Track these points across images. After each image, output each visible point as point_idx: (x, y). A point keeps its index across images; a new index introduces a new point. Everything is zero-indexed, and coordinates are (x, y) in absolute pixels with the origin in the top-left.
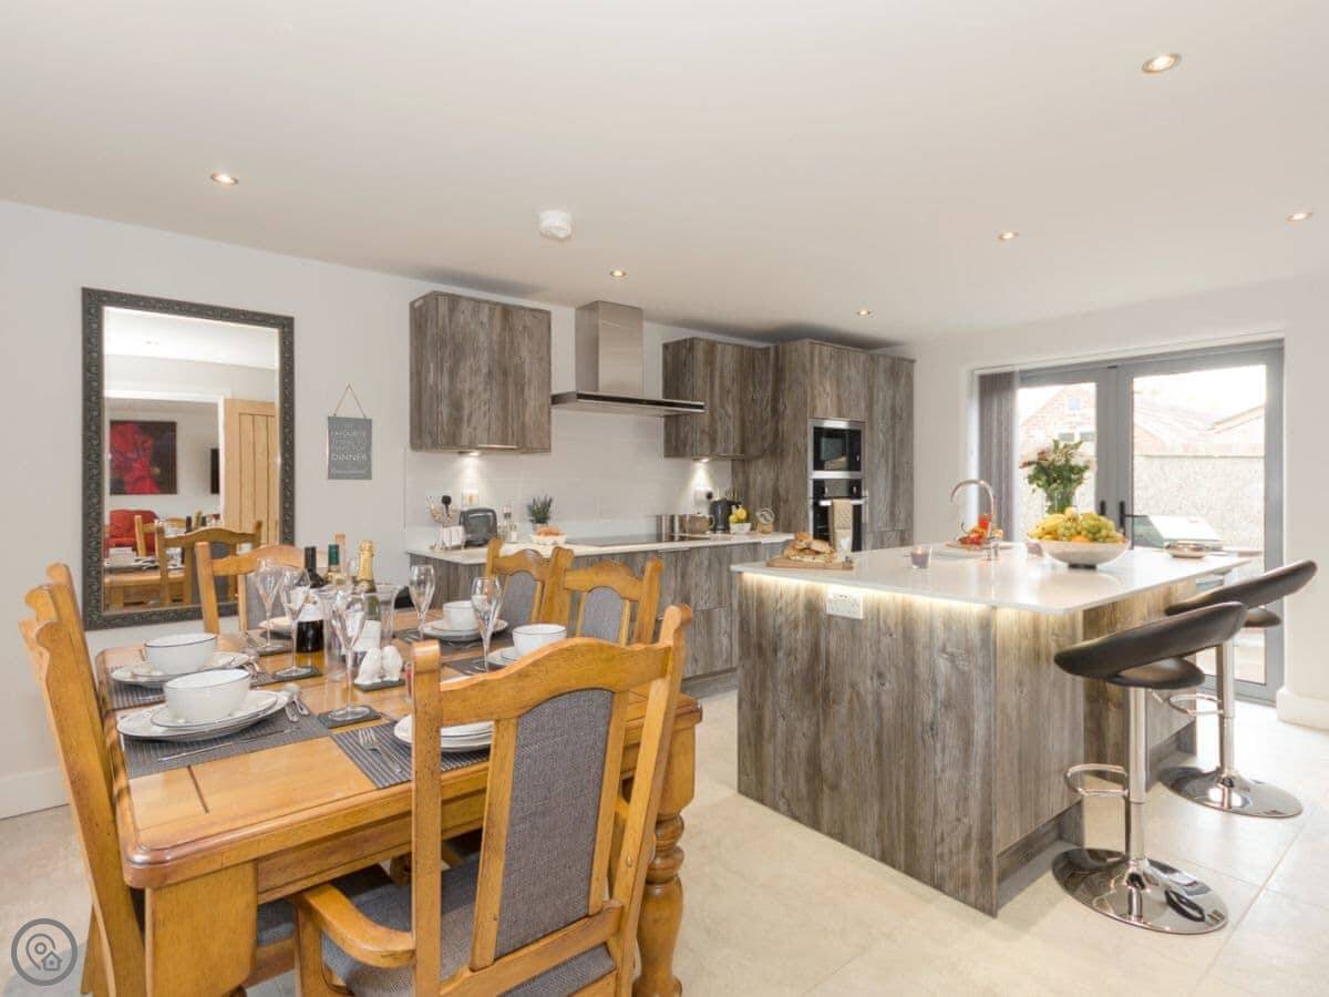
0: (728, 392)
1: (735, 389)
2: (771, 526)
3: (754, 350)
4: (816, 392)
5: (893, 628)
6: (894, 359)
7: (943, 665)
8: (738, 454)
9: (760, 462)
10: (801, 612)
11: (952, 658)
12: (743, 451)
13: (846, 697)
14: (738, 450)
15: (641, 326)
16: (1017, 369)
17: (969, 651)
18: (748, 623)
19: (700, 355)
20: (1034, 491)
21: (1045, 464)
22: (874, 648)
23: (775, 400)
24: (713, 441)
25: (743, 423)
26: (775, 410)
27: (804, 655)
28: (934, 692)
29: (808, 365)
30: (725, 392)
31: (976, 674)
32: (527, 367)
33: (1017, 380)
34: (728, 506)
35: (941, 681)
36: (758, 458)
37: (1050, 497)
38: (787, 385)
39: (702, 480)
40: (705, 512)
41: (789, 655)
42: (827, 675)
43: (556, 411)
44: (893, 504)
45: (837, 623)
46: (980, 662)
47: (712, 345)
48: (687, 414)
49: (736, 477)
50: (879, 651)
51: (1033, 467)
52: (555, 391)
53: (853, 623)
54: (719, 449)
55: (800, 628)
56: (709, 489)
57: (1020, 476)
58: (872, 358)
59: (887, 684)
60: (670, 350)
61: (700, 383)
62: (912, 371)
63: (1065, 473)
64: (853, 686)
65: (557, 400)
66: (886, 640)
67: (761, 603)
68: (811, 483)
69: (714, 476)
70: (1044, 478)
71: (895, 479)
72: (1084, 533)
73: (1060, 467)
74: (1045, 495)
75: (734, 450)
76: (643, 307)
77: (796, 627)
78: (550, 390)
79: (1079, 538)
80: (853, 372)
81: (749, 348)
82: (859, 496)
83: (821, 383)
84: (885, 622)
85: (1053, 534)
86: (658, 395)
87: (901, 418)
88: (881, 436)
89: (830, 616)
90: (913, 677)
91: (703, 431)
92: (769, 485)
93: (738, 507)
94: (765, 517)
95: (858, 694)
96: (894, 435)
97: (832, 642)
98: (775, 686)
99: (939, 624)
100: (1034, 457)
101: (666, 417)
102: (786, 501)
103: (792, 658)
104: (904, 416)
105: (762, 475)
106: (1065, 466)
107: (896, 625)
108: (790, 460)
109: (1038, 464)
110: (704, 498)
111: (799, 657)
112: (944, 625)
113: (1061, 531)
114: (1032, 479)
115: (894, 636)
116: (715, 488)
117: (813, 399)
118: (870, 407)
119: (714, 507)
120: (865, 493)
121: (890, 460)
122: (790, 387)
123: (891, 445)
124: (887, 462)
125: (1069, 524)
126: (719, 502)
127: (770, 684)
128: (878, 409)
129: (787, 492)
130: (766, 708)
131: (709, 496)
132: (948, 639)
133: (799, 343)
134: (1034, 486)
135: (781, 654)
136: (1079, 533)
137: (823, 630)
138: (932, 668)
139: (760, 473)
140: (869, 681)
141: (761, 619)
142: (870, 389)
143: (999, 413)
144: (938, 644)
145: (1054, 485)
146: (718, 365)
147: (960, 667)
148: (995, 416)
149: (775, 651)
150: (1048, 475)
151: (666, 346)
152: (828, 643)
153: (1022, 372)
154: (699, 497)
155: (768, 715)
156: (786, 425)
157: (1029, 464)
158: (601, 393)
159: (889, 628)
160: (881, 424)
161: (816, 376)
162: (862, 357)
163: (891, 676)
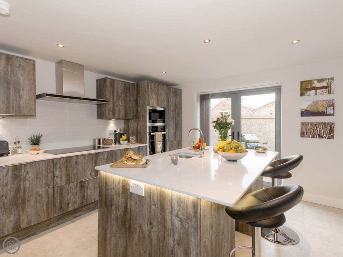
0: (120, 97)
1: (123, 96)
2: (135, 141)
3: (129, 83)
4: (150, 98)
5: (156, 202)
6: (175, 89)
7: (177, 223)
8: (124, 118)
9: (132, 120)
10: (121, 190)
11: (181, 220)
12: (126, 117)
13: (138, 231)
14: (124, 116)
15: (84, 72)
16: (210, 93)
17: (188, 218)
18: (102, 192)
19: (108, 83)
20: (215, 131)
21: (219, 122)
22: (148, 210)
23: (137, 100)
24: (114, 114)
25: (126, 107)
26: (137, 104)
27: (122, 209)
28: (173, 235)
29: (147, 89)
30: (118, 97)
31: (191, 230)
32: (22, 82)
33: (210, 96)
34: (121, 135)
35: (176, 230)
36: (131, 119)
37: (221, 133)
38: (140, 95)
39: (112, 126)
40: (112, 138)
41: (116, 208)
42: (130, 220)
43: (38, 101)
44: (175, 133)
45: (134, 197)
46: (193, 224)
47: (113, 81)
48: (104, 104)
49: (125, 125)
50: (150, 212)
51: (215, 123)
52: (38, 93)
53: (140, 197)
54: (116, 116)
55: (120, 197)
56: (115, 129)
57: (211, 125)
58: (169, 88)
59: (154, 228)
60: (98, 82)
61: (108, 93)
62: (181, 93)
63: (225, 125)
64: (140, 226)
65: (39, 96)
66: (153, 207)
67: (106, 184)
68: (148, 127)
69: (117, 125)
70: (218, 127)
71: (176, 125)
72: (233, 148)
73: (223, 123)
74: (219, 133)
75: (122, 116)
76: (84, 65)
77: (119, 196)
78: (35, 92)
79: (231, 151)
80: (162, 92)
81: (128, 83)
82: (164, 131)
83: (152, 95)
84: (153, 199)
85: (223, 149)
86: (94, 97)
87: (178, 107)
88: (172, 113)
89: (131, 193)
90: (164, 227)
91: (109, 110)
92: (135, 128)
93: (124, 135)
94: (133, 138)
95: (142, 231)
96: (176, 112)
97: (133, 205)
98: (111, 222)
99: (175, 202)
100: (215, 120)
101: (97, 105)
102: (140, 133)
103: (117, 210)
104: (179, 106)
105: (133, 125)
106: (225, 123)
107: (157, 200)
108: (141, 119)
109: (217, 122)
110: (113, 132)
111: (120, 210)
112: (178, 203)
113: (225, 148)
114: (215, 127)
115: (157, 206)
116: (118, 129)
117: (148, 100)
118: (168, 104)
119: (116, 135)
120: (167, 130)
121: (175, 120)
122: (141, 96)
123: (175, 116)
124: (174, 121)
125: (228, 145)
126: (118, 134)
127: (109, 220)
128: (170, 104)
129: (141, 130)
130: (108, 230)
131: (115, 131)
132: (179, 211)
133: (144, 82)
134: (216, 129)
135: (113, 208)
136: (231, 149)
137: (129, 199)
138: (173, 224)
139: (132, 124)
140: (146, 226)
141: (106, 190)
142: (168, 98)
143: (205, 106)
144: (175, 213)
145: (222, 129)
146: (116, 87)
147: (184, 225)
148: (204, 107)
149: (111, 206)
150: (220, 125)
151: (97, 80)
152: (131, 205)
153: (212, 94)
154: (111, 132)
155: (108, 234)
156: (140, 109)
157: (214, 122)
158: (64, 94)
159: (154, 202)
160: (171, 108)
161: (150, 93)
162: (165, 88)
163: (155, 224)
